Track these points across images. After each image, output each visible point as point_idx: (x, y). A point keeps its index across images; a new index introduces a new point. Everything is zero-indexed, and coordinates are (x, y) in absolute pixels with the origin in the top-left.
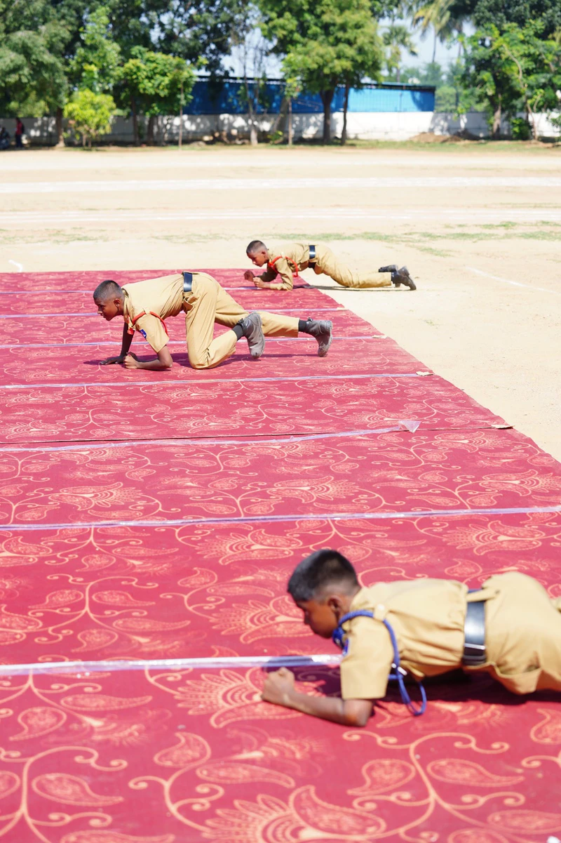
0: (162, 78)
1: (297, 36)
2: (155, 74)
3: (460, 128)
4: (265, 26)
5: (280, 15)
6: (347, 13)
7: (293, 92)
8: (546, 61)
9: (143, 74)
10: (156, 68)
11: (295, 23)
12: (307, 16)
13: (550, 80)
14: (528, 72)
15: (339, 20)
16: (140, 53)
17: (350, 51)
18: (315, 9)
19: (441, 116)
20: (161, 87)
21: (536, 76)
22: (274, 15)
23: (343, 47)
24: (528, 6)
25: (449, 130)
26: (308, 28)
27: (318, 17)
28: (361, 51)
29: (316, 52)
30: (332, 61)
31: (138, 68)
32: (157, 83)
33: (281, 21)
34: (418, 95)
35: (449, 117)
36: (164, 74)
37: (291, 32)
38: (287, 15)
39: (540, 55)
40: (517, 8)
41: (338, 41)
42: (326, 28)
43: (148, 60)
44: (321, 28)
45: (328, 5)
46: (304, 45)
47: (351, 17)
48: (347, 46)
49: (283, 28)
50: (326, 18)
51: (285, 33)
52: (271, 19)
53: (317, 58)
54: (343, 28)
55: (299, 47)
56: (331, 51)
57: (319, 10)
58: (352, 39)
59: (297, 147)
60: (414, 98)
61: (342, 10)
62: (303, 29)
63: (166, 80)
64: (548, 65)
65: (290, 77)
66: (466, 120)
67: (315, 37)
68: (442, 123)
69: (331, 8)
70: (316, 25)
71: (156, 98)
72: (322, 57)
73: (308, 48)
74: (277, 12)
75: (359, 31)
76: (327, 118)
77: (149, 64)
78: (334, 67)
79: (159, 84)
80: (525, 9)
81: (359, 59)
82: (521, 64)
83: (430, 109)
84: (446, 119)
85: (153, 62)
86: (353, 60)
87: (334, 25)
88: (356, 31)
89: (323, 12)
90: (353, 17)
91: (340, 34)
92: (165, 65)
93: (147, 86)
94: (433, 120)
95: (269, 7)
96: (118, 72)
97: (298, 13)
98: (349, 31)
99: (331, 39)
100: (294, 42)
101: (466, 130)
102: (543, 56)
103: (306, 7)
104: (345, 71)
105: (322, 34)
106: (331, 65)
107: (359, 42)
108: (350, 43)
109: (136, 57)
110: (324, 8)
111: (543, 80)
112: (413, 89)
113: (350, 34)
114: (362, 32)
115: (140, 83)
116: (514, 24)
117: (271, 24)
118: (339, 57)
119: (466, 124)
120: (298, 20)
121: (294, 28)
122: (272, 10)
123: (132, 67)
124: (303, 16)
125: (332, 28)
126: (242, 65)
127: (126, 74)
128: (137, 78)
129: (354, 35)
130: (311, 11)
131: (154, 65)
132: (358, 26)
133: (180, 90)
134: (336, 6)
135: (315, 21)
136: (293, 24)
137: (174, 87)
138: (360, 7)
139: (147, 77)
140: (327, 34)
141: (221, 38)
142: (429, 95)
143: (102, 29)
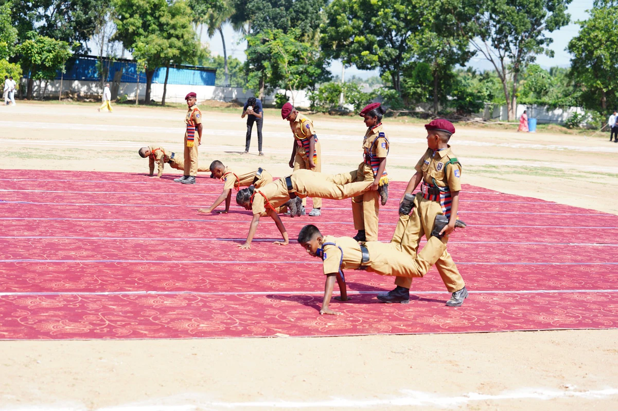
0: (48, 54)
1: (141, 31)
2: (43, 51)
3: (232, 98)
4: (121, 22)
5: (131, 16)
6: (178, 17)
7: (142, 69)
8: (302, 56)
9: (35, 50)
10: (44, 47)
11: (141, 21)
12: (149, 18)
13: (306, 70)
14: (290, 63)
15: (172, 22)
16: (34, 36)
17: (179, 43)
18: (155, 13)
19: (220, 90)
20: (47, 60)
21: (296, 66)
22: (127, 15)
23: (173, 40)
24: (289, 18)
25: (225, 98)
26: (149, 25)
27: (157, 18)
28: (185, 44)
29: (154, 42)
30: (166, 49)
31: (32, 46)
32: (44, 57)
33: (132, 20)
34: (204, 74)
35: (225, 91)
36: (49, 51)
37: (138, 28)
38: (137, 16)
39: (298, 52)
40: (282, 19)
41: (170, 36)
42: (161, 25)
43: (39, 41)
44: (158, 26)
45: (164, 11)
46: (146, 37)
47: (180, 20)
48: (176, 39)
49: (133, 25)
50: (163, 20)
51: (134, 28)
52: (123, 18)
53: (156, 46)
54: (174, 27)
55: (142, 38)
56: (166, 43)
57: (157, 14)
58: (180, 35)
59: (141, 106)
60: (202, 76)
61: (173, 16)
62: (145, 26)
63: (51, 55)
64: (303, 59)
65: (140, 59)
66: (236, 93)
67: (153, 31)
68: (220, 94)
69: (166, 13)
70: (154, 23)
71: (42, 67)
72: (159, 45)
73: (149, 39)
74: (129, 14)
75: (185, 30)
76: (148, 88)
77: (39, 44)
78: (167, 53)
79: (46, 58)
80: (287, 20)
81: (185, 49)
82: (287, 58)
83: (213, 84)
84: (223, 91)
85: (42, 42)
86: (180, 49)
87: (168, 24)
88: (182, 29)
89: (160, 16)
90: (181, 20)
91: (172, 31)
92: (50, 45)
93: (37, 59)
94: (215, 92)
95: (124, 10)
96: (19, 47)
97: (143, 15)
98: (178, 29)
99: (165, 34)
100: (139, 35)
101: (237, 99)
102: (301, 53)
103: (149, 11)
104: (174, 57)
105: (158, 30)
106: (165, 52)
107: (186, 37)
108: (177, 37)
109: (29, 38)
110: (162, 13)
111: (301, 69)
112: (202, 69)
113: (179, 32)
114: (187, 31)
115: (32, 56)
116: (280, 30)
117: (125, 22)
118: (170, 47)
119: (236, 96)
120: (143, 20)
121: (140, 25)
122: (126, 12)
123: (28, 45)
124: (146, 17)
125: (165, 26)
127: (23, 49)
128: (31, 53)
129: (182, 32)
130: (152, 15)
131: (43, 44)
132: (184, 27)
133: (60, 63)
134: (169, 12)
135: (154, 21)
136: (139, 23)
137: (57, 60)
138: (184, 14)
139: (37, 53)
140: (162, 30)
141: (85, 29)
142: (213, 74)
143: (8, 17)
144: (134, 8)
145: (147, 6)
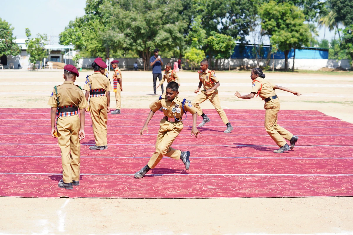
0: (222, 44)
1: (276, 28)
2: (220, 42)
3: (338, 66)
4: (263, 24)
5: (270, 20)
6: (296, 20)
7: (275, 50)
9: (215, 42)
10: (220, 40)
11: (276, 23)
12: (280, 21)
15: (293, 22)
16: (214, 34)
17: (297, 35)
19: (331, 61)
20: (222, 47)
22: (267, 20)
23: (294, 33)
25: (334, 66)
26: (280, 25)
27: (285, 21)
28: (301, 35)
29: (283, 35)
30: (290, 38)
31: (213, 40)
32: (220, 46)
33: (270, 22)
34: (322, 52)
35: (334, 62)
36: (223, 42)
37: (274, 27)
38: (272, 20)
41: (292, 31)
42: (287, 25)
43: (217, 37)
44: (286, 25)
45: (288, 16)
46: (279, 32)
47: (297, 21)
48: (296, 32)
49: (271, 25)
50: (288, 22)
51: (271, 27)
52: (266, 22)
53: (284, 37)
54: (294, 25)
55: (277, 33)
56: (290, 35)
57: (285, 18)
58: (298, 30)
59: (276, 72)
60: (320, 54)
61: (294, 18)
62: (278, 26)
63: (224, 45)
65: (274, 45)
66: (341, 63)
67: (283, 29)
68: (331, 64)
69: (290, 17)
70: (283, 24)
71: (220, 52)
72: (286, 37)
73: (280, 33)
74: (268, 19)
75: (301, 27)
76: (286, 61)
78: (290, 41)
81: (301, 38)
83: (327, 58)
84: (333, 62)
85: (219, 37)
86: (298, 38)
87: (291, 24)
89: (286, 19)
90: (298, 21)
91: (293, 28)
92: (224, 39)
93: (217, 47)
94: (328, 62)
95: (265, 17)
96: (205, 41)
98: (297, 27)
99: (290, 30)
100: (275, 31)
101: (341, 66)
103: (280, 17)
104: (295, 43)
105: (286, 28)
106: (289, 40)
107: (301, 31)
109: (212, 35)
110: (287, 18)
112: (319, 50)
113: (297, 28)
114: (302, 27)
115: (213, 46)
118: (293, 37)
119: (341, 64)
122: (266, 18)
123: (211, 39)
124: (278, 20)
125: (290, 25)
126: (254, 39)
127: (208, 42)
128: (213, 44)
129: (299, 28)
130: (282, 19)
131: (219, 39)
132: (300, 25)
133: (230, 49)
134: (291, 17)
135: (283, 22)
136: (274, 24)
137: (227, 47)
138: (301, 17)
139: (217, 43)
140: (288, 28)
141: (245, 29)
142: (326, 52)
143: (199, 24)
144: (271, 15)
145: (278, 14)
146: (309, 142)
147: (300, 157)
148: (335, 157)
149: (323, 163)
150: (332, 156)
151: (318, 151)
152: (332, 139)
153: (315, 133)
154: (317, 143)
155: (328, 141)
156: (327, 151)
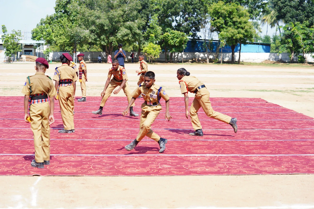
0: (177, 39)
1: (224, 26)
2: (174, 38)
3: (279, 58)
4: (213, 22)
5: (218, 18)
6: (242, 18)
7: (223, 45)
8: (310, 35)
9: (170, 38)
10: (174, 36)
12: (228, 19)
13: (312, 42)
14: (304, 39)
15: (239, 20)
16: (169, 30)
17: (243, 31)
18: (230, 16)
19: (272, 54)
20: (176, 42)
21: (307, 41)
22: (216, 18)
23: (240, 29)
24: (304, 16)
25: (275, 59)
26: (228, 23)
27: (232, 19)
28: (246, 31)
29: (231, 31)
30: (236, 35)
31: (168, 35)
32: (175, 41)
33: (219, 20)
34: (264, 47)
35: (275, 55)
36: (177, 38)
37: (222, 24)
38: (221, 18)
39: (308, 33)
40: (300, 17)
41: (238, 28)
42: (234, 23)
43: (172, 33)
44: (232, 23)
45: (235, 15)
46: (226, 29)
47: (243, 19)
48: (241, 29)
49: (219, 23)
50: (234, 19)
51: (220, 24)
52: (215, 20)
53: (231, 33)
54: (240, 23)
55: (225, 30)
56: (236, 31)
57: (232, 17)
58: (243, 27)
59: (224, 64)
60: (263, 48)
61: (240, 17)
62: (226, 23)
63: (178, 40)
64: (311, 37)
65: (222, 40)
66: (281, 56)
67: (230, 26)
68: (273, 57)
69: (236, 16)
70: (230, 22)
71: (174, 46)
72: (233, 33)
73: (228, 30)
74: (217, 17)
75: (246, 24)
76: (233, 54)
77: (172, 34)
78: (237, 37)
79: (176, 41)
80: (303, 17)
81: (246, 34)
82: (301, 37)
83: (269, 52)
84: (274, 55)
85: (174, 33)
86: (243, 34)
87: (237, 22)
88: (244, 24)
89: (233, 17)
90: (244, 19)
91: (239, 25)
92: (178, 35)
93: (171, 42)
94: (270, 55)
95: (214, 15)
96: (161, 37)
97: (225, 17)
98: (242, 24)
99: (236, 27)
100: (223, 28)
101: (281, 59)
102: (309, 34)
103: (227, 16)
104: (241, 38)
105: (232, 25)
106: (236, 36)
107: (246, 28)
108: (242, 28)
109: (167, 32)
110: (234, 16)
111: (309, 42)
112: (262, 44)
113: (243, 25)
114: (247, 25)
115: (169, 41)
116: (299, 22)
117: (215, 21)
118: (239, 33)
120: (224, 20)
121: (223, 23)
122: (215, 16)
123: (166, 35)
124: (226, 19)
125: (236, 23)
126: (204, 35)
127: (164, 37)
128: (168, 39)
129: (244, 25)
130: (229, 17)
132: (245, 23)
133: (183, 43)
134: (238, 15)
135: (230, 20)
136: (223, 21)
137: (181, 42)
138: (246, 16)
139: (171, 39)
140: (235, 25)
141: (197, 26)
142: (268, 47)
143: (156, 22)
144: (220, 14)
145: (226, 13)
146: (253, 126)
147: (245, 139)
148: (276, 139)
149: (265, 144)
150: (274, 139)
151: (261, 134)
152: (274, 123)
153: (258, 118)
154: (260, 127)
155: (270, 125)
156: (269, 134)
